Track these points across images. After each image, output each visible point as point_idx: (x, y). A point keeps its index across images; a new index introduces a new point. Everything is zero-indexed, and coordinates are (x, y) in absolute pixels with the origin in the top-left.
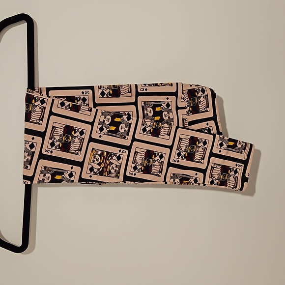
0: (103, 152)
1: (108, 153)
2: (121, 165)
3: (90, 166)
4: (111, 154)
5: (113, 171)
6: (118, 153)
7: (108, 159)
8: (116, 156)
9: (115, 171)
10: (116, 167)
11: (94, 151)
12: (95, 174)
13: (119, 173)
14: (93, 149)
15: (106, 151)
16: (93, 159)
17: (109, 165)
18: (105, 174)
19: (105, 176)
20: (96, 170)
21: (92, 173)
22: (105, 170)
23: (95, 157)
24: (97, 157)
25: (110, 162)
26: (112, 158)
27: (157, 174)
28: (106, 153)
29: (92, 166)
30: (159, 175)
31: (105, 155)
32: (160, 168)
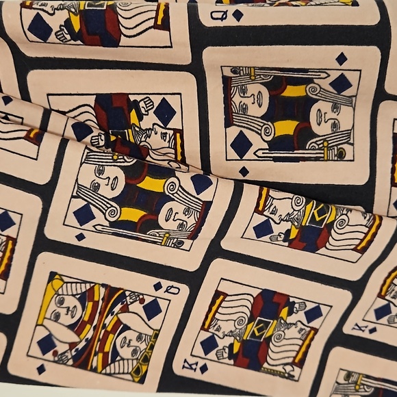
0: (92, 289)
1: (111, 290)
2: (156, 336)
3: (41, 334)
4: (123, 296)
5: (125, 352)
6: (152, 291)
7: (111, 312)
8: (142, 301)
9: (135, 352)
10: (139, 338)
11: (57, 283)
12: (60, 360)
13: (146, 360)
14: (53, 275)
15: (103, 285)
16: (53, 307)
17: (114, 330)
18: (96, 361)
19: (95, 370)
20: (61, 348)
21: (49, 356)
22: (97, 346)
23: (61, 302)
24: (71, 302)
25: (119, 322)
26: (125, 309)
27: (284, 371)
28: (103, 290)
29: (49, 331)
30: (292, 373)
31: (101, 297)
32: (300, 349)
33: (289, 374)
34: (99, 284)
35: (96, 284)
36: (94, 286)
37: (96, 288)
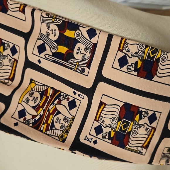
2: (73, 119)
3: (20, 108)
4: (60, 95)
5: (58, 126)
7: (53, 103)
9: (62, 127)
10: (65, 119)
11: (33, 85)
12: (26, 122)
13: (67, 132)
14: (32, 80)
15: (52, 88)
16: (27, 96)
17: (53, 113)
18: (43, 127)
19: (42, 131)
20: (28, 117)
21: (22, 119)
22: (44, 120)
23: (32, 94)
24: (37, 95)
25: (56, 109)
27: (137, 150)
28: (52, 90)
29: (24, 107)
30: (141, 151)
31: (50, 94)
32: (147, 140)
33: (139, 151)
34: (51, 87)
35: (49, 87)
36: (48, 88)
37: (49, 89)
